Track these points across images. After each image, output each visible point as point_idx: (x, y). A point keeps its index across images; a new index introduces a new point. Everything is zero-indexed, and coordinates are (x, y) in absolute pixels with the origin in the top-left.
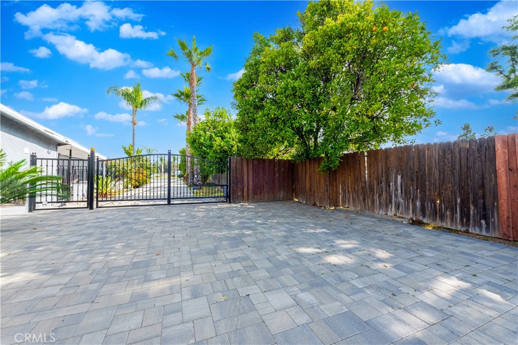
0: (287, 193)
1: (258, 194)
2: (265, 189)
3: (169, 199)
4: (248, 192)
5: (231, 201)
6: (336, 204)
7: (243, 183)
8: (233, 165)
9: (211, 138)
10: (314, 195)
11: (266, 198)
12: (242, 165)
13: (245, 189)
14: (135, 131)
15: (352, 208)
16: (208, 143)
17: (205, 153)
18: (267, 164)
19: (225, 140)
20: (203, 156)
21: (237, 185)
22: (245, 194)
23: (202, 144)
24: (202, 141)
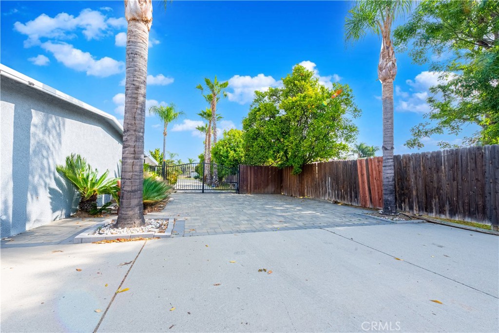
0: (277, 189)
1: (258, 189)
2: (262, 186)
3: (203, 190)
4: (250, 187)
5: (240, 192)
6: (303, 196)
7: (247, 181)
8: (241, 170)
9: (227, 151)
10: (291, 189)
11: (262, 192)
12: (247, 170)
13: (249, 185)
14: (166, 140)
15: (311, 197)
16: (225, 154)
17: (223, 161)
18: (263, 169)
19: (237, 153)
20: (222, 163)
21: (244, 182)
22: (249, 188)
23: (221, 155)
24: (221, 153)
